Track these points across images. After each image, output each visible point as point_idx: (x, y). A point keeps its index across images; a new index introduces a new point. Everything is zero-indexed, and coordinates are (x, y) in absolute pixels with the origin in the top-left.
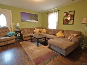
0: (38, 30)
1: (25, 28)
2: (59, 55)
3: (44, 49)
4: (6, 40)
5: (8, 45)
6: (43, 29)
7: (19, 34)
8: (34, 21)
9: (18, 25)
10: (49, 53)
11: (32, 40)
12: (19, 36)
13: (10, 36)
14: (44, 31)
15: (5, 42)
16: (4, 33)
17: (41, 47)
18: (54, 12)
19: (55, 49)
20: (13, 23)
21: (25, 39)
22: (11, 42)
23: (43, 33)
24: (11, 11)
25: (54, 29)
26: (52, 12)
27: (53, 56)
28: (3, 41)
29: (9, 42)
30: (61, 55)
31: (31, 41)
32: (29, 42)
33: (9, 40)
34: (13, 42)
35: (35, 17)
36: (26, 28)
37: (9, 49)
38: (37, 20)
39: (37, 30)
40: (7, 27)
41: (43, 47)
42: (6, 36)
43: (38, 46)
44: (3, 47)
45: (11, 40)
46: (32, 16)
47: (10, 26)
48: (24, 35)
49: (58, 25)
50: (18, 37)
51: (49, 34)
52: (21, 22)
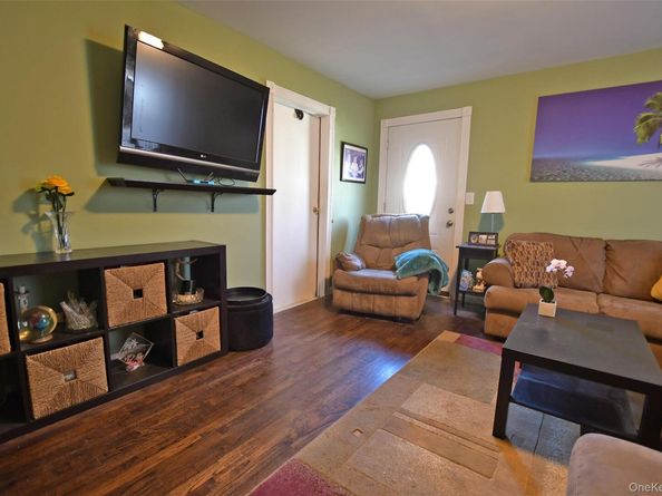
15: (363, 295)
16: (396, 251)
20: (472, 194)
21: (491, 322)
22: (389, 306)
24: (468, 111)
28: (355, 286)
34: (402, 313)
40: (425, 219)
44: (350, 318)
45: (395, 295)
47: (451, 212)
52: (532, 180)
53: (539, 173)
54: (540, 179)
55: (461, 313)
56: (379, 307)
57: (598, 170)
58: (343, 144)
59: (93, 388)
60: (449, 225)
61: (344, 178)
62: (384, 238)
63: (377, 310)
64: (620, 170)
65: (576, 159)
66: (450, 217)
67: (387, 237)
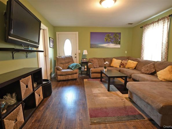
0: (120, 61)
1: (95, 58)
2: (146, 119)
3: (118, 97)
4: (67, 74)
5: (68, 80)
6: (129, 61)
7: (86, 67)
8: (112, 45)
9: (85, 52)
10: (125, 108)
11: (102, 79)
12: (86, 70)
13: (72, 69)
14: (132, 64)
15: (66, 76)
16: (67, 64)
17: (114, 94)
18: (158, 21)
19: (139, 103)
20: (80, 51)
21: (92, 75)
22: (72, 77)
23: (129, 68)
24: (77, 33)
25: (156, 60)
26: (153, 23)
27: (128, 116)
28: (64, 74)
29: (70, 77)
30: (151, 120)
31: (101, 81)
32: (98, 82)
33: (70, 73)
34: (75, 78)
35: (115, 38)
36: (97, 58)
37: (68, 85)
38: (119, 43)
39: (116, 63)
40: (71, 57)
41: (118, 95)
42: (69, 68)
43: (109, 90)
44: (63, 82)
45: (73, 74)
46: (108, 36)
47: (76, 54)
48: (91, 69)
49: (168, 52)
50: (84, 71)
51: (140, 71)
52: (91, 48)
53: (92, 46)
54: (92, 48)
55: (83, 76)
56: (70, 78)
57: (100, 46)
58: (50, 38)
59: (21, 122)
60: (76, 57)
61: (51, 47)
62: (63, 62)
63: (69, 79)
64: (103, 46)
65: (97, 44)
66: (76, 56)
67: (64, 61)
